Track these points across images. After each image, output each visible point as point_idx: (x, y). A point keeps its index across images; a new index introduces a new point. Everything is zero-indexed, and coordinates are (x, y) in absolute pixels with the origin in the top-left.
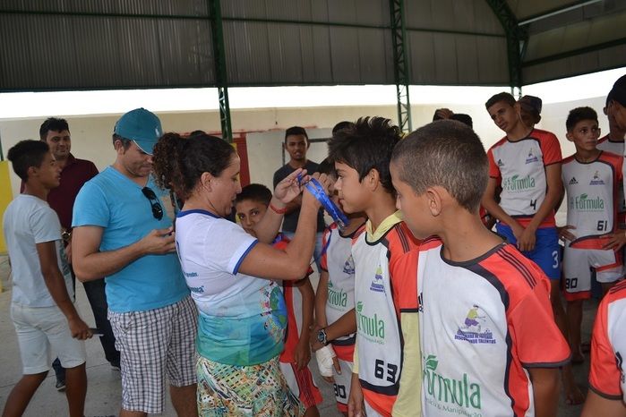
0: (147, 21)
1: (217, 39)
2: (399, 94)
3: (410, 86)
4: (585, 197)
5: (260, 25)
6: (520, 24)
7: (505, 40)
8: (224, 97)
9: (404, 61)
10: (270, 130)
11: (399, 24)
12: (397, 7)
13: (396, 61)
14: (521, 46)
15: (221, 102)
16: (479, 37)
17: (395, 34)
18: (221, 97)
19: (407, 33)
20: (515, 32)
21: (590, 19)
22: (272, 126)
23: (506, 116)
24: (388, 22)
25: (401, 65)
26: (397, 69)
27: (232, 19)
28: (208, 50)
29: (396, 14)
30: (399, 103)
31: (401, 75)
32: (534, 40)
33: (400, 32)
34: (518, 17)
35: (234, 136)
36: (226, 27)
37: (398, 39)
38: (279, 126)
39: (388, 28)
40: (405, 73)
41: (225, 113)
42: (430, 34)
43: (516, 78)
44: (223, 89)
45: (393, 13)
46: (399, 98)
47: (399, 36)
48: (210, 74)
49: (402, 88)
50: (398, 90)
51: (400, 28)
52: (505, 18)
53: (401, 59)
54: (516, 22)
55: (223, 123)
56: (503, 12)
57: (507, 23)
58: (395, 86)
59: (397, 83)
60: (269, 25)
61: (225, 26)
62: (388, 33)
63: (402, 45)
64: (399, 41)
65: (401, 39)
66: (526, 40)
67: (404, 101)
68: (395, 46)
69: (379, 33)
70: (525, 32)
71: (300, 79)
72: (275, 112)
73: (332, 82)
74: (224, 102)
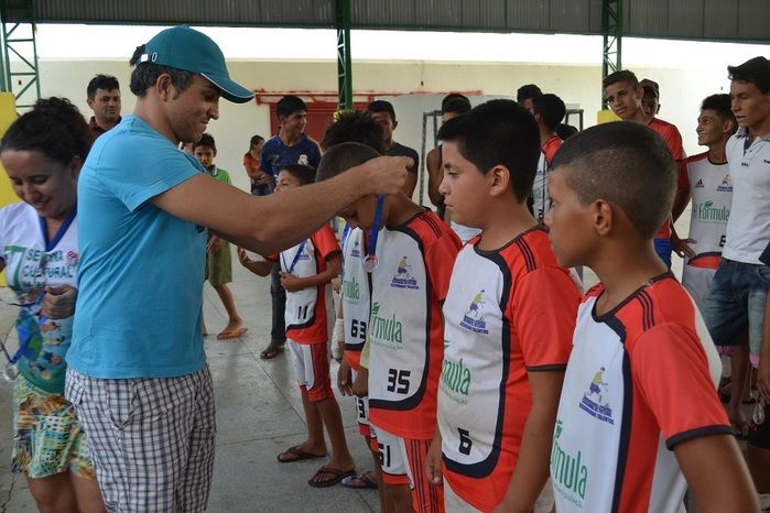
2: (606, 49)
4: (710, 205)
8: (345, 41)
9: (616, 1)
10: (412, 93)
13: (606, 1)
15: (340, 50)
18: (340, 42)
22: (416, 87)
25: (613, 7)
26: (606, 12)
30: (606, 65)
31: (612, 22)
35: (355, 99)
38: (426, 88)
40: (618, 18)
41: (345, 66)
44: (344, 32)
46: (606, 56)
48: (326, 10)
49: (610, 39)
50: (606, 42)
55: (341, 80)
59: (605, 31)
67: (613, 59)
71: (456, 21)
72: (421, 67)
73: (505, 27)
74: (344, 49)
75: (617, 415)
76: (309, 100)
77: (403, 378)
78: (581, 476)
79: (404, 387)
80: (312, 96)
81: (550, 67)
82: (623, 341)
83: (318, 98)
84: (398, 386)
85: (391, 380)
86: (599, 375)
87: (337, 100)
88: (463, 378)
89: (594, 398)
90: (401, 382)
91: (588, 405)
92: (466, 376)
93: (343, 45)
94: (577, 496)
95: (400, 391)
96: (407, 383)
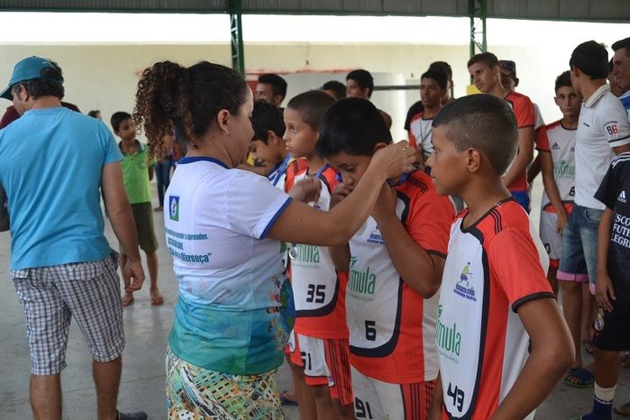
2: (473, 30)
3: (488, 20)
4: (564, 163)
8: (237, 24)
10: (298, 72)
15: (233, 33)
18: (233, 26)
22: (301, 66)
23: (483, 77)
30: (473, 44)
31: (477, 5)
35: (248, 78)
38: (311, 67)
41: (238, 48)
44: (236, 17)
46: (473, 36)
49: (478, 21)
50: (472, 23)
55: (234, 60)
58: (468, 19)
59: (471, 13)
67: (479, 39)
71: (338, 6)
72: (307, 48)
73: (381, 11)
74: (237, 33)
75: (479, 295)
77: (320, 290)
78: (457, 340)
79: (321, 297)
81: (423, 46)
82: (481, 243)
84: (316, 297)
85: (309, 293)
86: (466, 268)
88: (369, 281)
89: (463, 284)
90: (318, 294)
91: (460, 290)
92: (372, 280)
93: (236, 28)
94: (454, 355)
95: (318, 301)
96: (323, 294)
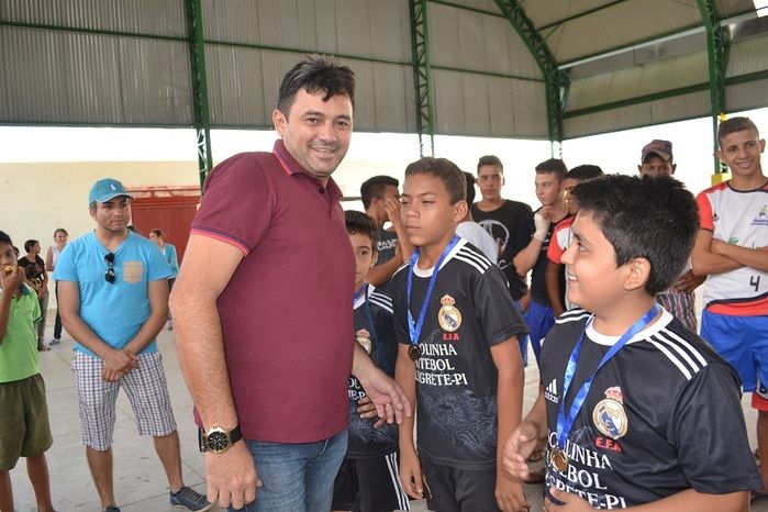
0: (105, 37)
1: (196, 66)
2: (421, 146)
5: (253, 53)
6: (560, 68)
7: (543, 85)
8: (205, 140)
9: (428, 105)
11: (422, 61)
12: (420, 40)
13: (419, 105)
14: (562, 93)
15: (201, 148)
16: (514, 81)
17: (417, 72)
18: (201, 141)
19: (432, 71)
20: (555, 78)
21: (641, 65)
24: (408, 57)
25: (425, 111)
26: (419, 114)
27: (218, 43)
28: (185, 80)
29: (419, 48)
31: (424, 122)
32: (576, 87)
33: (423, 70)
34: (558, 58)
36: (209, 53)
37: (421, 79)
39: (409, 64)
40: (429, 120)
41: (206, 161)
42: (458, 74)
43: (556, 131)
44: (203, 131)
45: (415, 46)
46: (422, 151)
47: (423, 76)
49: (426, 138)
50: (421, 139)
51: (424, 65)
52: (543, 60)
53: (425, 102)
54: (555, 65)
55: (202, 175)
56: (541, 52)
57: (546, 66)
59: (419, 130)
60: (264, 53)
61: (208, 51)
62: (409, 70)
63: (426, 85)
64: (422, 81)
65: (425, 78)
66: (567, 86)
68: (418, 87)
69: (398, 69)
70: (566, 78)
74: (205, 148)
76: (168, 195)
80: (170, 191)
83: (175, 193)
87: (199, 193)
93: (204, 143)
